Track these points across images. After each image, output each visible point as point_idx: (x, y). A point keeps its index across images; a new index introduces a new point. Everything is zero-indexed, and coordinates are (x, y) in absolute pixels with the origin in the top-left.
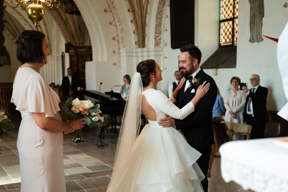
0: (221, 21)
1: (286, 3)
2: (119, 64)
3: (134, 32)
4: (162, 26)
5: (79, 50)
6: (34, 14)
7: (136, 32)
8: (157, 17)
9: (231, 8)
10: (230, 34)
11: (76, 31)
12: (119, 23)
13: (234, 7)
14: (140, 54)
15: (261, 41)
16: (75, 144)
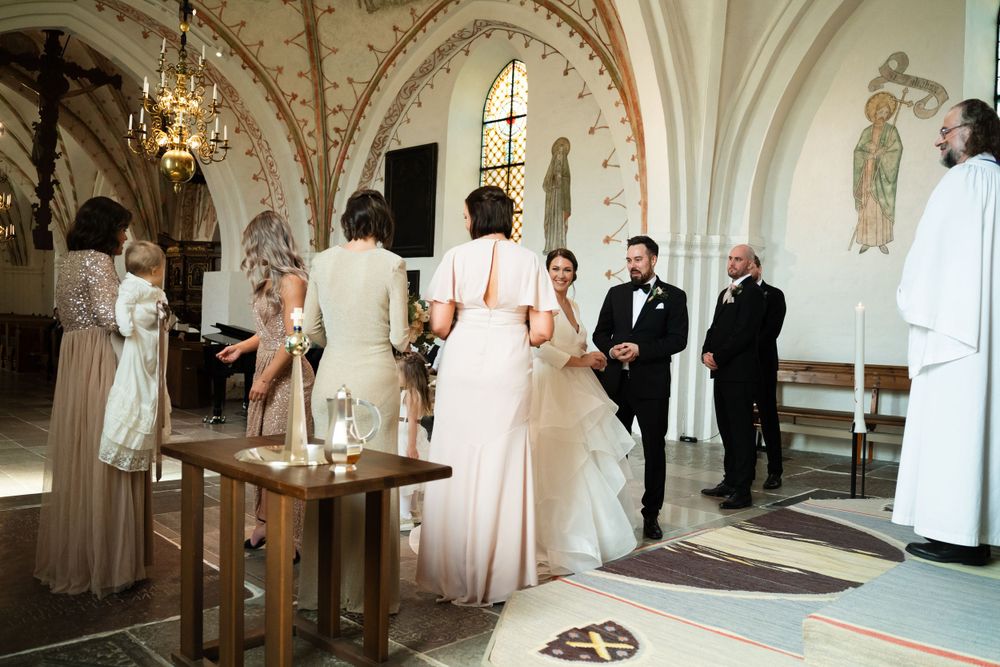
1: (607, 198)
3: (309, 222)
5: (189, 248)
6: (176, 169)
7: (312, 222)
11: (157, 213)
12: (281, 203)
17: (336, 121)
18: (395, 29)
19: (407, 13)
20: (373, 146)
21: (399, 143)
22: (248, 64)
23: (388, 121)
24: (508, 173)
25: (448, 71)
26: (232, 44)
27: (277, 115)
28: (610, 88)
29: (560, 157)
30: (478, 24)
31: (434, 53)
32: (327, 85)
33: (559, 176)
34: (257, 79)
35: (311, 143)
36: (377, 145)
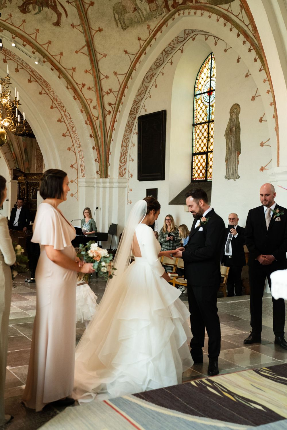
0: (193, 155)
1: (262, 142)
2: (76, 195)
3: (96, 160)
4: (128, 154)
5: (30, 177)
7: (97, 160)
8: (122, 145)
9: (205, 141)
10: (203, 168)
12: (79, 149)
13: (208, 141)
14: (101, 185)
15: (237, 179)
16: (29, 284)
17: (109, 99)
18: (139, 39)
19: (145, 28)
20: (130, 113)
21: (146, 111)
22: (55, 67)
23: (139, 98)
24: (209, 126)
25: (172, 63)
26: (44, 55)
27: (74, 97)
28: (260, 70)
29: (234, 117)
30: (187, 32)
31: (162, 53)
32: (102, 77)
33: (234, 128)
34: (61, 76)
35: (96, 113)
36: (132, 112)
